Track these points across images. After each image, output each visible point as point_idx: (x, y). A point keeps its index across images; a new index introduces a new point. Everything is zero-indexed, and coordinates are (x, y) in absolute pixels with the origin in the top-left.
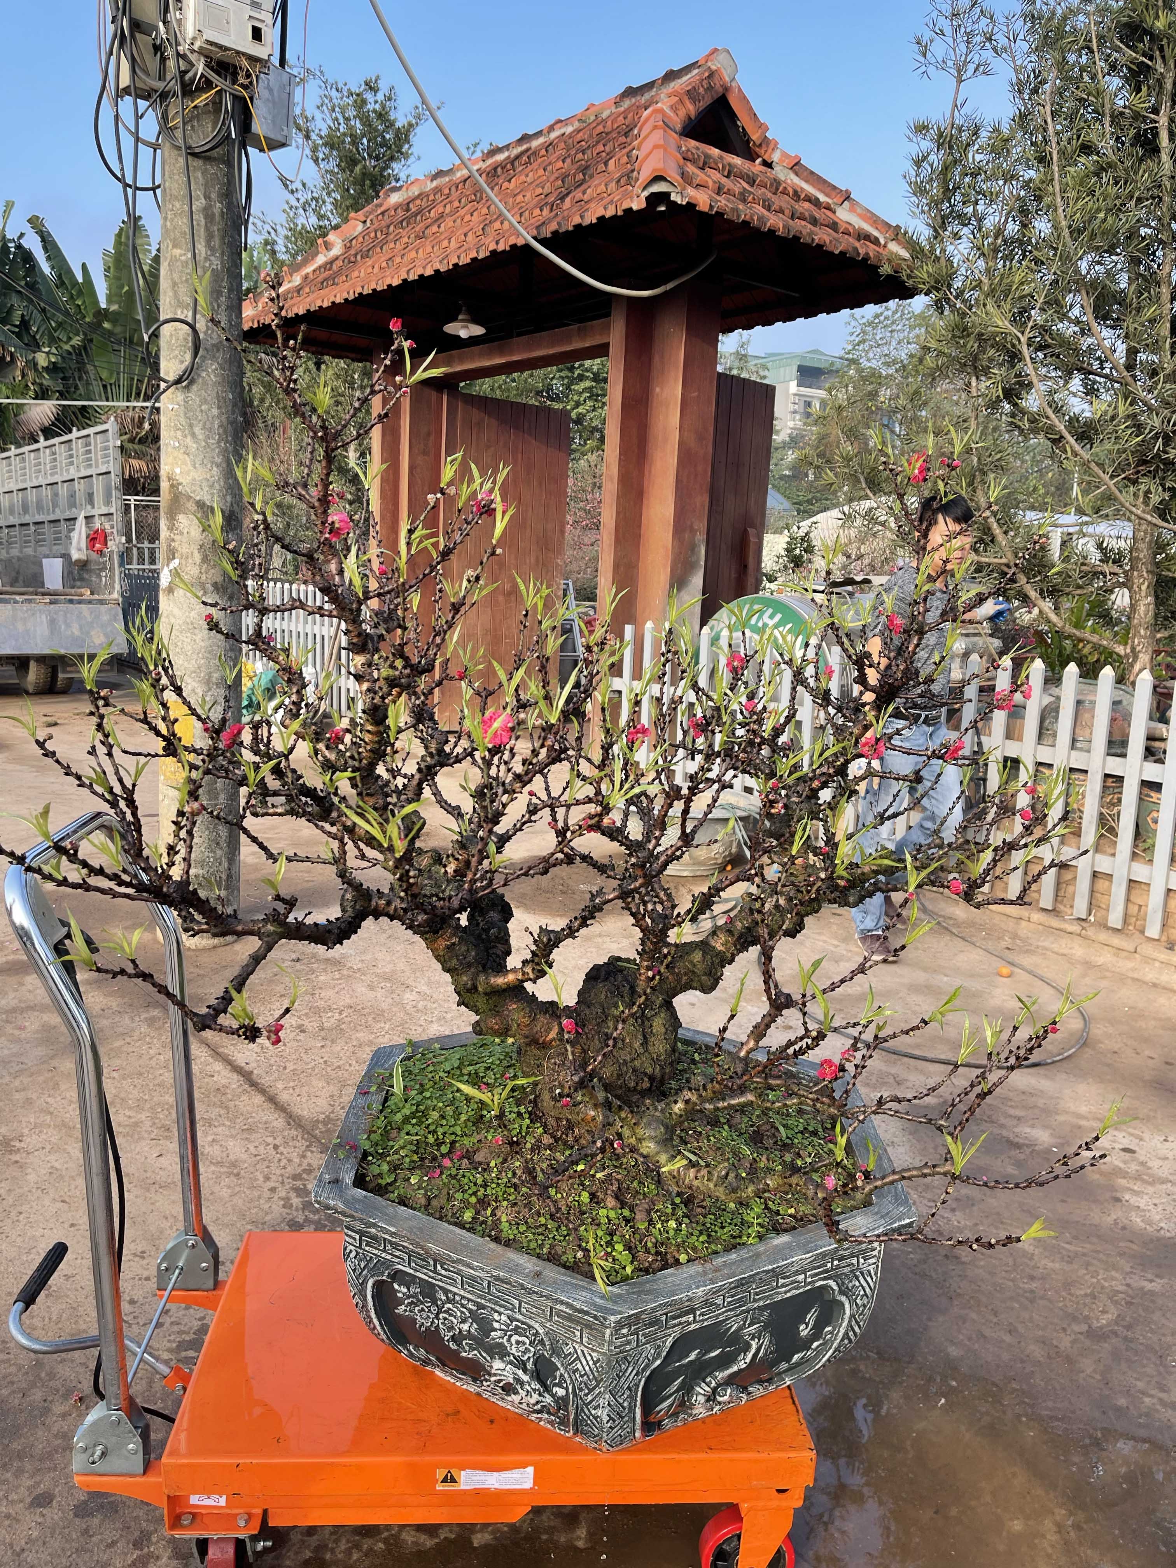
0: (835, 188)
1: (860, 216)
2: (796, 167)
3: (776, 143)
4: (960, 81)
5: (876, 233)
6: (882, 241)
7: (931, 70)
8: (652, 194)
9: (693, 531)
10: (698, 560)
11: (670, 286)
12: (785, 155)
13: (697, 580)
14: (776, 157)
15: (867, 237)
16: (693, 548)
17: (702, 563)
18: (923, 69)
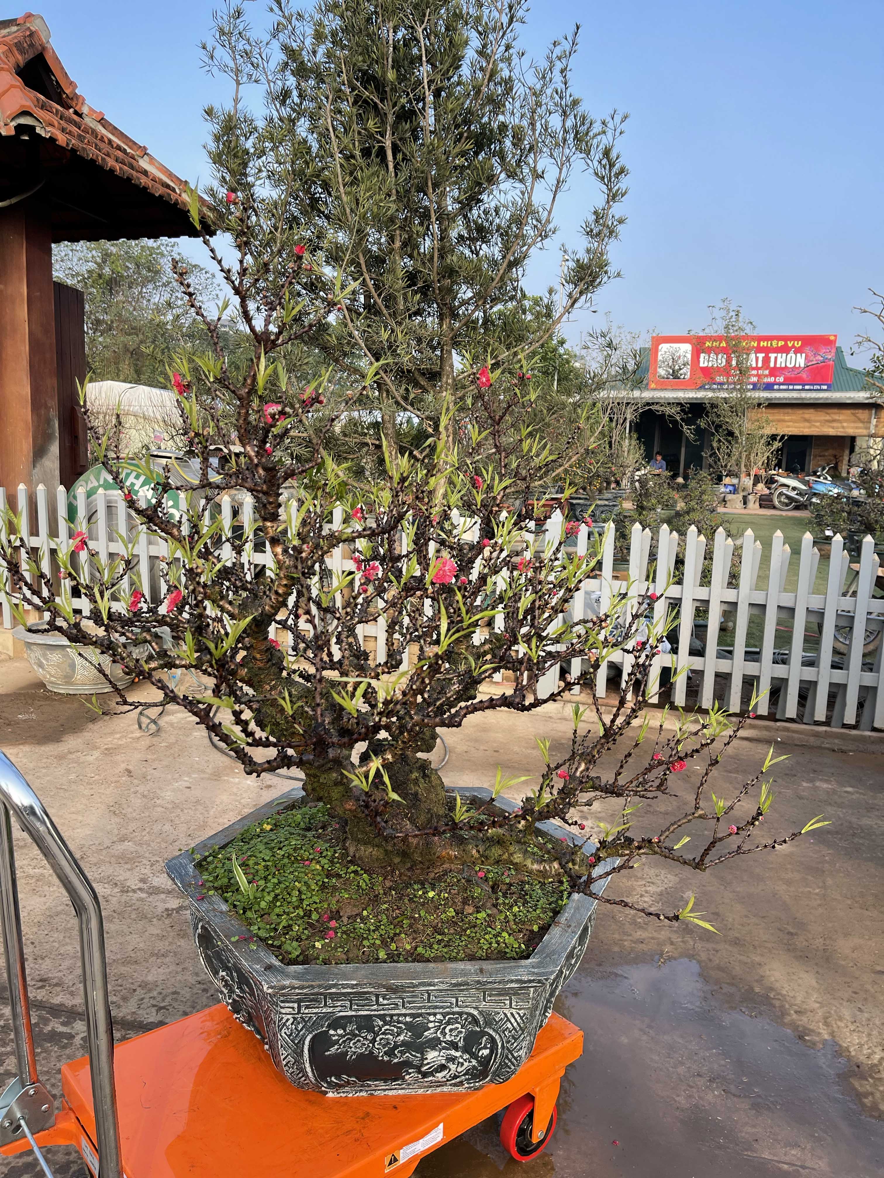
0: (135, 143)
1: (157, 168)
2: (102, 121)
3: (84, 100)
4: (238, 83)
5: (172, 184)
6: (178, 191)
7: (215, 70)
8: (19, 125)
9: (47, 408)
10: (53, 433)
11: (14, 201)
12: (91, 109)
13: (55, 449)
14: (85, 110)
15: (168, 186)
16: (48, 421)
17: (57, 435)
18: (207, 68)
